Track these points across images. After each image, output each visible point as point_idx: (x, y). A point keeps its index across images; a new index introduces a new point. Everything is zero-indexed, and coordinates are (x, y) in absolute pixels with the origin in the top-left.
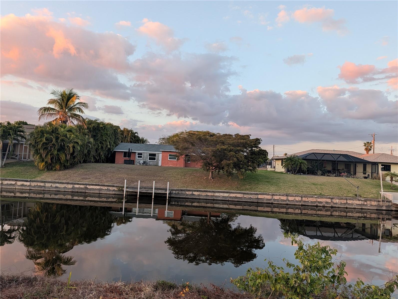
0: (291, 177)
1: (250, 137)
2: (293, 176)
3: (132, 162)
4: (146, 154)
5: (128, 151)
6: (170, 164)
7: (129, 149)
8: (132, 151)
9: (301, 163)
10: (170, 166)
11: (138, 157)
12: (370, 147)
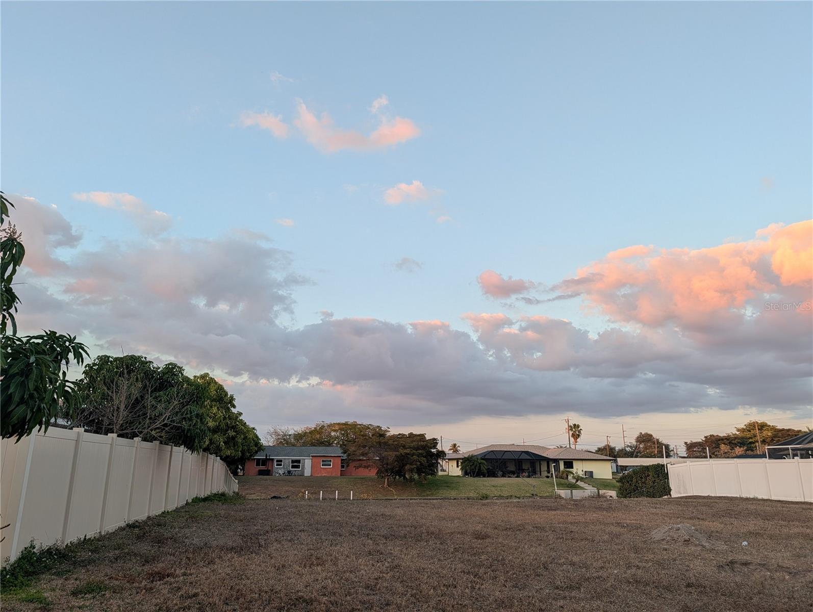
0: (470, 480)
1: (426, 436)
2: (472, 479)
3: (267, 473)
4: (287, 461)
5: (265, 458)
6: (323, 472)
7: (266, 454)
8: (271, 458)
9: (480, 464)
10: (323, 475)
11: (277, 465)
12: (578, 432)
